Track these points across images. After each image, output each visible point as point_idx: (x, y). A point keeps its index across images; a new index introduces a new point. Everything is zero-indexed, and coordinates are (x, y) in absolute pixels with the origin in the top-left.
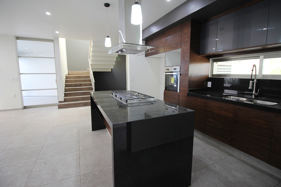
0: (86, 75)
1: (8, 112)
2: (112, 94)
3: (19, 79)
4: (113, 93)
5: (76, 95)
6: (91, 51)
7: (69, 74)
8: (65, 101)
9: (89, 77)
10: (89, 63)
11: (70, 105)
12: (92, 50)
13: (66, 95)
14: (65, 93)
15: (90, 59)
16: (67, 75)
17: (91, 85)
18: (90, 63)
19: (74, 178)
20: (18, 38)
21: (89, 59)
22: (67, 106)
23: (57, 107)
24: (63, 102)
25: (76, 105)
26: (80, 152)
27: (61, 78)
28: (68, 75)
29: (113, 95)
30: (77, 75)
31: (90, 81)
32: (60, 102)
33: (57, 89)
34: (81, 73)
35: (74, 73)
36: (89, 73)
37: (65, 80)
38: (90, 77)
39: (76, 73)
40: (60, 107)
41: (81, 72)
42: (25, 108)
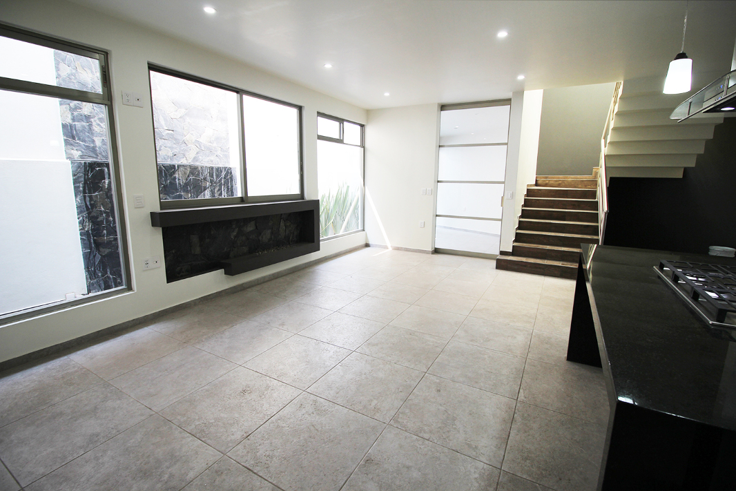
0: (586, 186)
1: (411, 253)
2: (661, 267)
3: (434, 193)
4: (664, 262)
5: (545, 241)
6: (615, 113)
7: (539, 182)
8: (516, 251)
9: (593, 194)
10: (600, 151)
11: (525, 266)
12: (616, 111)
13: (518, 238)
14: (517, 233)
15: (605, 138)
16: (531, 185)
17: (595, 218)
18: (604, 150)
19: (486, 466)
20: (443, 107)
21: (603, 141)
22: (516, 267)
23: (494, 263)
24: (510, 255)
25: (540, 268)
26: (518, 405)
27: (513, 196)
28: (536, 184)
29: (666, 273)
30: (559, 185)
31: (595, 206)
32: (502, 253)
33: (501, 220)
34: (572, 181)
35: (551, 182)
36: (595, 183)
37: (525, 199)
38: (598, 193)
39: (556, 181)
40: (502, 265)
41: (570, 178)
42: (437, 251)
